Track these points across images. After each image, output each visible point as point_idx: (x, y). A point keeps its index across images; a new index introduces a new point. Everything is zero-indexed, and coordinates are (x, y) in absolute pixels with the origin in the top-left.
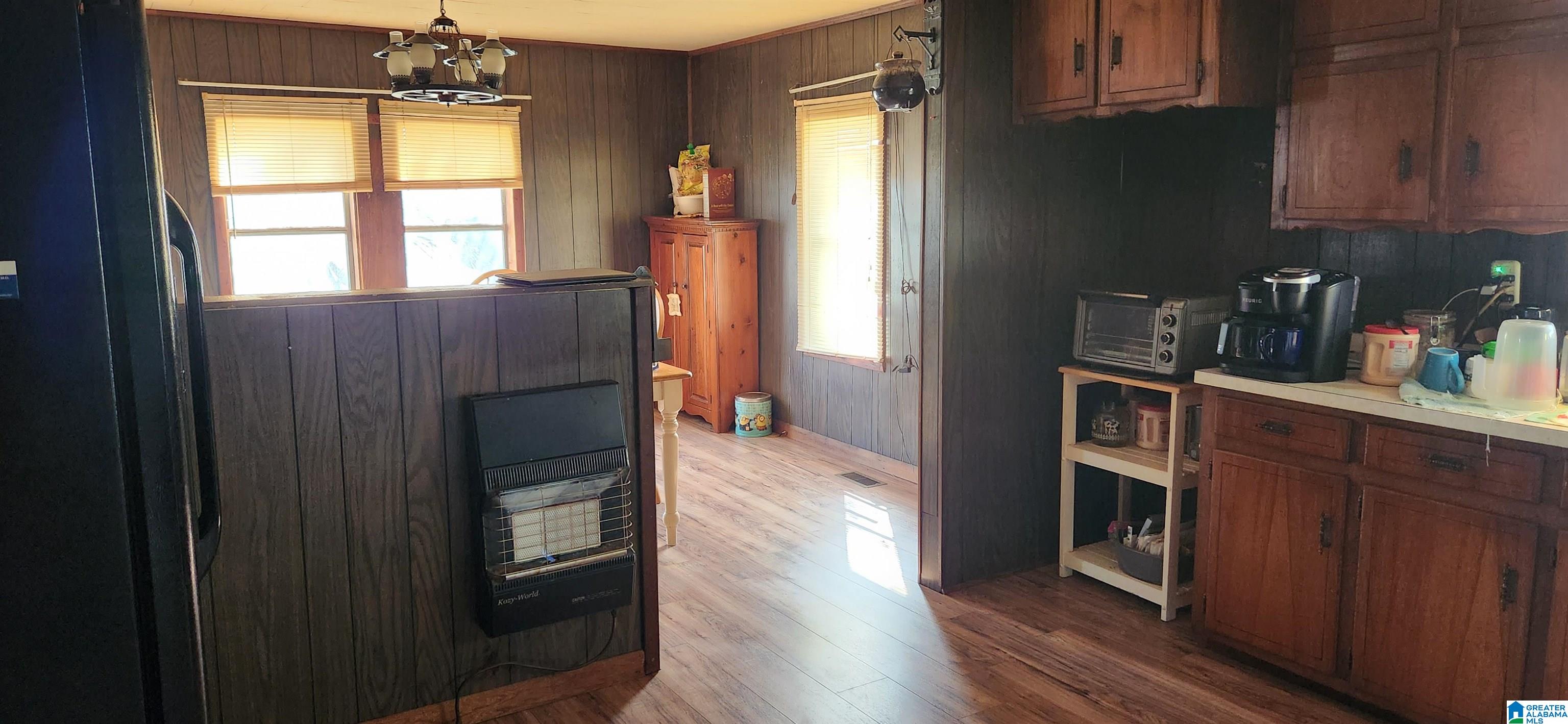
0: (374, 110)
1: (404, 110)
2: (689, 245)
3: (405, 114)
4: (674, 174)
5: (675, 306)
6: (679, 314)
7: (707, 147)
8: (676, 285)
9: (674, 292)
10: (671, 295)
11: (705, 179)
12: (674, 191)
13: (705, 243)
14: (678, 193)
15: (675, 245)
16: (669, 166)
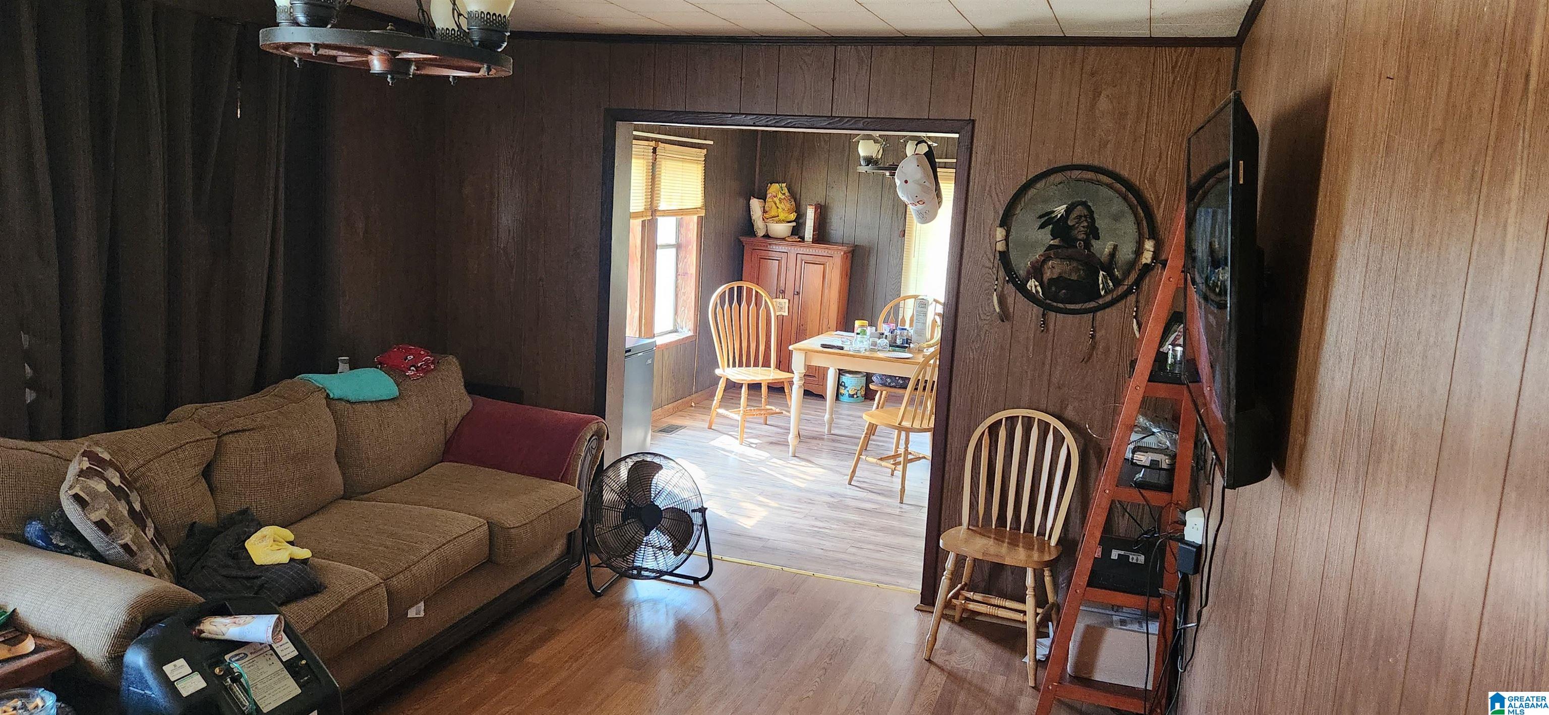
0: (655, 150)
1: (668, 153)
2: (805, 263)
3: (666, 154)
4: (755, 204)
5: (781, 308)
6: (786, 314)
7: (784, 185)
8: (783, 292)
9: (781, 297)
10: (778, 300)
11: (810, 214)
12: (753, 218)
13: (829, 263)
14: (764, 220)
15: (783, 262)
16: (752, 197)
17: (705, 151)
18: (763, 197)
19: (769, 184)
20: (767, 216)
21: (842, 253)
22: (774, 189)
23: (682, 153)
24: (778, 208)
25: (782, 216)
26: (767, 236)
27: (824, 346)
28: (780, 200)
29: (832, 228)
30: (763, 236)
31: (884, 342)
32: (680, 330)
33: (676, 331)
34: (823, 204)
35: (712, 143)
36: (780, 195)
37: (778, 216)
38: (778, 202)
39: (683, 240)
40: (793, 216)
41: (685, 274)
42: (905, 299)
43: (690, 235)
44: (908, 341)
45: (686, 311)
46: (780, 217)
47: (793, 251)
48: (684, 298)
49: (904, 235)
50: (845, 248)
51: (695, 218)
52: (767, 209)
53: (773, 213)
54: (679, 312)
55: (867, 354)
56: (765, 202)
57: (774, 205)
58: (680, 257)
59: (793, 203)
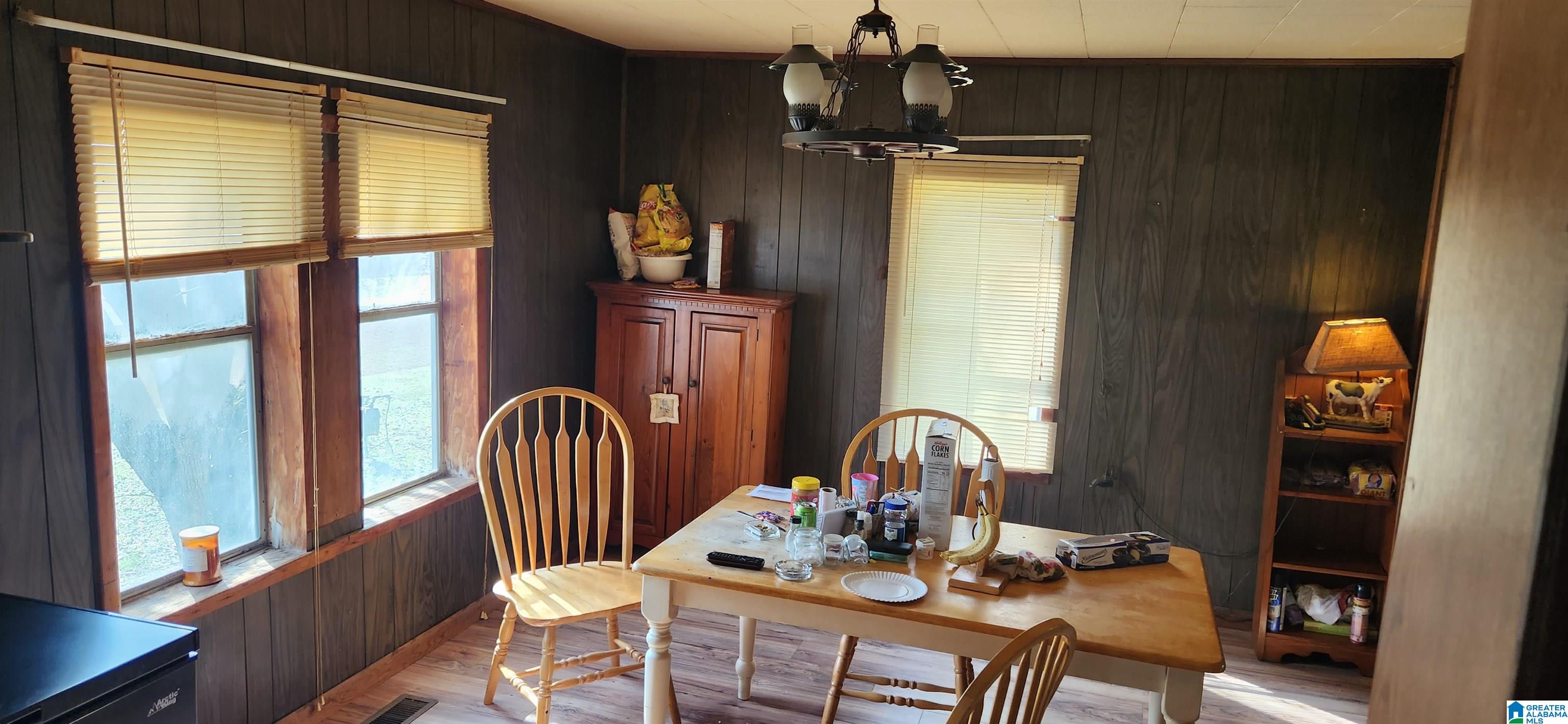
0: (330, 107)
1: (368, 111)
2: (707, 328)
3: (368, 118)
4: (618, 222)
5: (667, 411)
6: (675, 420)
7: (669, 187)
8: (670, 381)
9: (665, 391)
10: (660, 396)
11: (716, 237)
12: (616, 246)
13: (751, 327)
14: (633, 250)
15: (669, 327)
16: (611, 209)
17: (488, 118)
18: (631, 208)
19: (644, 186)
20: (639, 242)
21: (774, 311)
22: (651, 193)
23: (422, 118)
24: (658, 228)
25: (666, 242)
26: (640, 279)
27: (717, 559)
28: (660, 213)
29: (758, 263)
30: (633, 280)
31: (854, 542)
32: (453, 472)
33: (443, 474)
34: (739, 217)
35: (503, 101)
36: (660, 206)
37: (658, 243)
38: (656, 218)
39: (450, 296)
40: (685, 243)
41: (459, 363)
42: (895, 416)
43: (465, 287)
44: (911, 530)
45: (464, 436)
46: (661, 246)
47: (682, 308)
48: (459, 409)
49: (885, 276)
50: (778, 303)
51: (472, 252)
52: (640, 230)
53: (650, 238)
54: (451, 437)
55: (814, 582)
56: (637, 218)
57: (651, 223)
58: (447, 330)
59: (686, 219)
